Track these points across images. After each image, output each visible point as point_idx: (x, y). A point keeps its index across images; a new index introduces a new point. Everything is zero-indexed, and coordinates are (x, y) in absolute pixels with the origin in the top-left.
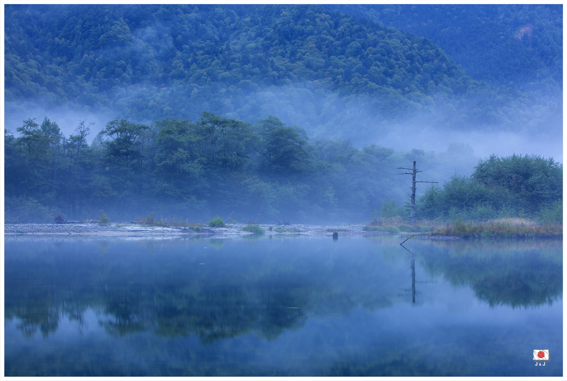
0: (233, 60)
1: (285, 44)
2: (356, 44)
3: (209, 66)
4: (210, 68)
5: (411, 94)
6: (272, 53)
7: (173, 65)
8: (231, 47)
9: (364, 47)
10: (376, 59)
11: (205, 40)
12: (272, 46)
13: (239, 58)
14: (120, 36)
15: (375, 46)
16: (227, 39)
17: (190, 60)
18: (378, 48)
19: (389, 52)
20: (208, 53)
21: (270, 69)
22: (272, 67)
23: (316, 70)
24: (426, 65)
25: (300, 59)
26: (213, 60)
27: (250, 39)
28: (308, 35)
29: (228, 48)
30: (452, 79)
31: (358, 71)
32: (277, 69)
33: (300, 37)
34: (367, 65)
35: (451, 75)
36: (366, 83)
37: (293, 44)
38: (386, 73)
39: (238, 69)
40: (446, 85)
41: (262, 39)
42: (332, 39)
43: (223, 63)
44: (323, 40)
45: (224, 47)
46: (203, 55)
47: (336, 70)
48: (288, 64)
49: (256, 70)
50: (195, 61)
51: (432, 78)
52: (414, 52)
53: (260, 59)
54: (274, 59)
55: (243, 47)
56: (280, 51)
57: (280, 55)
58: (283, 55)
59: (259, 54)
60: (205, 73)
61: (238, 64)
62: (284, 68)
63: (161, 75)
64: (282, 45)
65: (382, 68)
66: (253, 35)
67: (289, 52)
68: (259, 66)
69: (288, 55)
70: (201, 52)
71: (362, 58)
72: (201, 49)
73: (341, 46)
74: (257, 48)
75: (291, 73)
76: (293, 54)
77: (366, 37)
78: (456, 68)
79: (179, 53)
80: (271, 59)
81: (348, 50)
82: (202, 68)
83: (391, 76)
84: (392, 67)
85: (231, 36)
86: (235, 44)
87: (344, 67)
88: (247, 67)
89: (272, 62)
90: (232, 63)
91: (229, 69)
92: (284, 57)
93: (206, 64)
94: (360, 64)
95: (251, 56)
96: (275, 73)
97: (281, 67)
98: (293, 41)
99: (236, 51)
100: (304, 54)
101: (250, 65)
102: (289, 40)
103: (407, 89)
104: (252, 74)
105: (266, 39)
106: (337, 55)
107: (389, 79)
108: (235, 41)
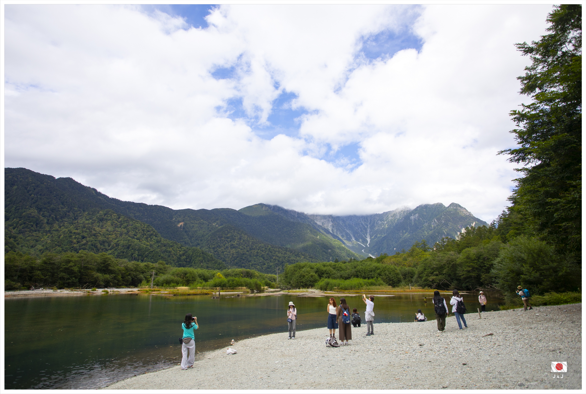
0: (79, 226)
1: (100, 223)
2: (125, 224)
5: (142, 242)
7: (54, 226)
9: (128, 226)
10: (131, 230)
11: (69, 219)
15: (132, 226)
16: (77, 219)
17: (61, 225)
18: (133, 227)
19: (136, 228)
22: (94, 230)
23: (110, 232)
24: (148, 233)
25: (104, 228)
28: (109, 220)
30: (156, 238)
31: (125, 233)
34: (128, 232)
35: (156, 236)
36: (127, 238)
38: (135, 235)
39: (81, 230)
40: (154, 239)
41: (91, 221)
42: (117, 222)
43: (75, 227)
44: (114, 222)
47: (117, 233)
49: (88, 230)
51: (150, 237)
52: (145, 228)
53: (90, 227)
54: (95, 227)
56: (97, 225)
58: (98, 226)
60: (67, 230)
63: (48, 229)
65: (133, 233)
68: (89, 229)
69: (100, 226)
71: (127, 229)
72: (66, 221)
73: (120, 225)
74: (89, 223)
75: (101, 233)
76: (102, 226)
77: (129, 223)
78: (158, 234)
79: (57, 222)
81: (122, 226)
83: (136, 236)
84: (137, 233)
85: (80, 218)
87: (120, 232)
89: (94, 228)
90: (79, 228)
91: (77, 229)
94: (126, 231)
95: (86, 226)
96: (95, 232)
99: (81, 224)
100: (106, 227)
101: (85, 229)
102: (101, 221)
103: (141, 240)
106: (118, 228)
107: (135, 237)
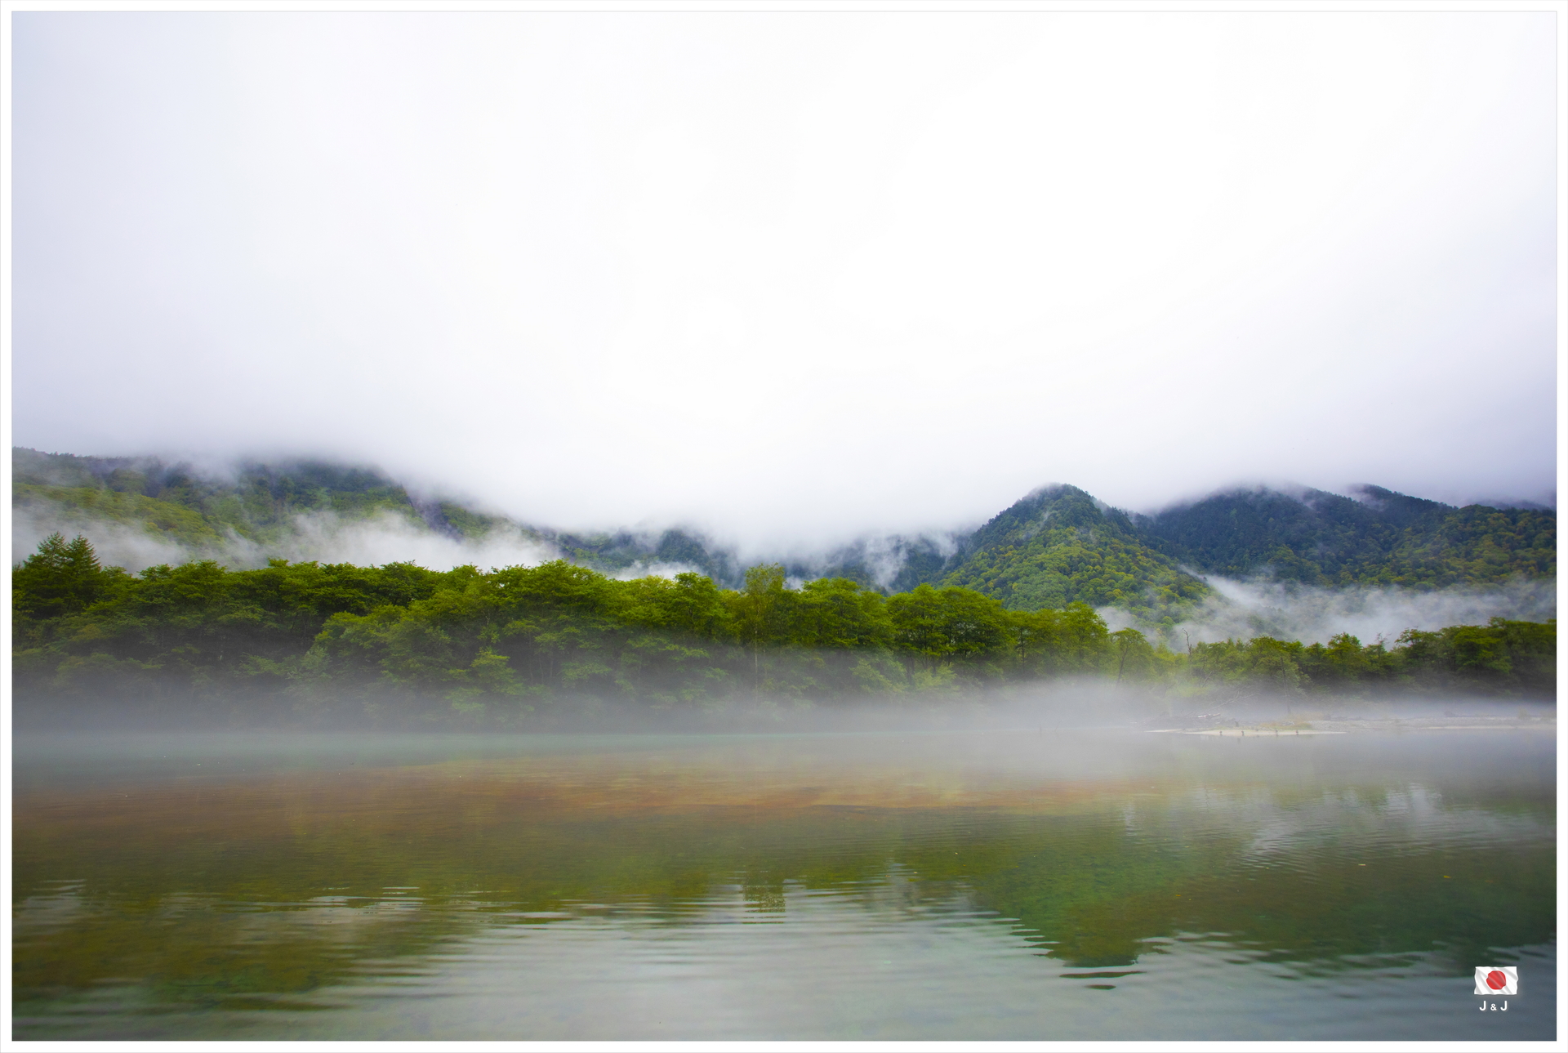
3: (1379, 573)
4: (1381, 575)
6: (1444, 555)
8: (1397, 555)
12: (1443, 549)
13: (1409, 564)
14: (1285, 558)
16: (1391, 548)
20: (1374, 563)
21: (1446, 570)
22: (1448, 567)
25: (1478, 556)
26: (1382, 568)
27: (1416, 546)
28: (1482, 534)
29: (1395, 557)
32: (1453, 569)
33: (1472, 538)
37: (1467, 544)
42: (1512, 534)
44: (1502, 536)
45: (1390, 556)
46: (1369, 565)
48: (1466, 563)
50: (1362, 571)
53: (1433, 562)
54: (1449, 560)
55: (1411, 554)
57: (1453, 556)
59: (1430, 558)
60: (1377, 580)
61: (1409, 569)
62: (1461, 567)
64: (1453, 547)
66: (1419, 542)
67: (1463, 552)
70: (1367, 563)
76: (1469, 553)
80: (1445, 561)
82: (1372, 576)
85: (1395, 545)
86: (1402, 552)
88: (1420, 570)
92: (1458, 557)
93: (1375, 572)
97: (1458, 567)
98: (1465, 542)
104: (1428, 576)
105: (1434, 544)
108: (1400, 549)
